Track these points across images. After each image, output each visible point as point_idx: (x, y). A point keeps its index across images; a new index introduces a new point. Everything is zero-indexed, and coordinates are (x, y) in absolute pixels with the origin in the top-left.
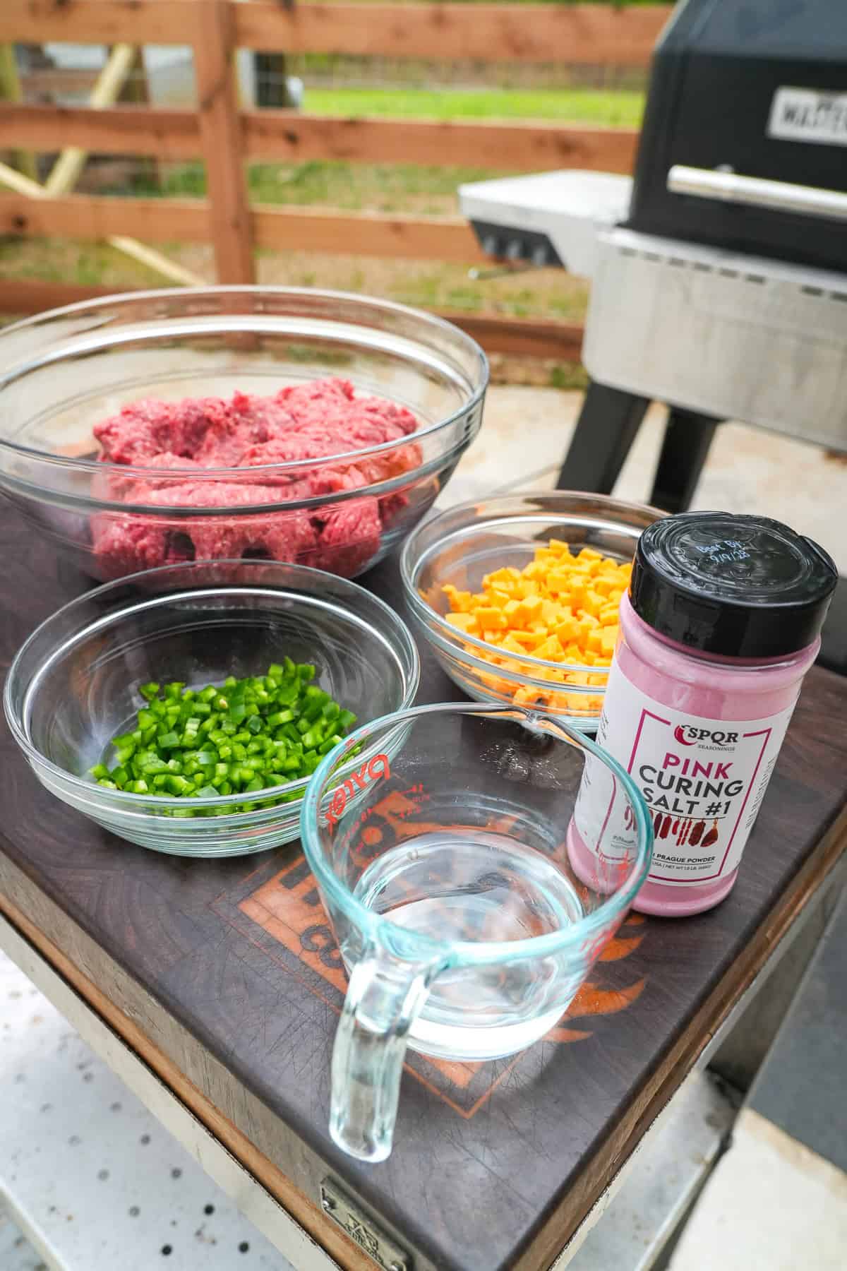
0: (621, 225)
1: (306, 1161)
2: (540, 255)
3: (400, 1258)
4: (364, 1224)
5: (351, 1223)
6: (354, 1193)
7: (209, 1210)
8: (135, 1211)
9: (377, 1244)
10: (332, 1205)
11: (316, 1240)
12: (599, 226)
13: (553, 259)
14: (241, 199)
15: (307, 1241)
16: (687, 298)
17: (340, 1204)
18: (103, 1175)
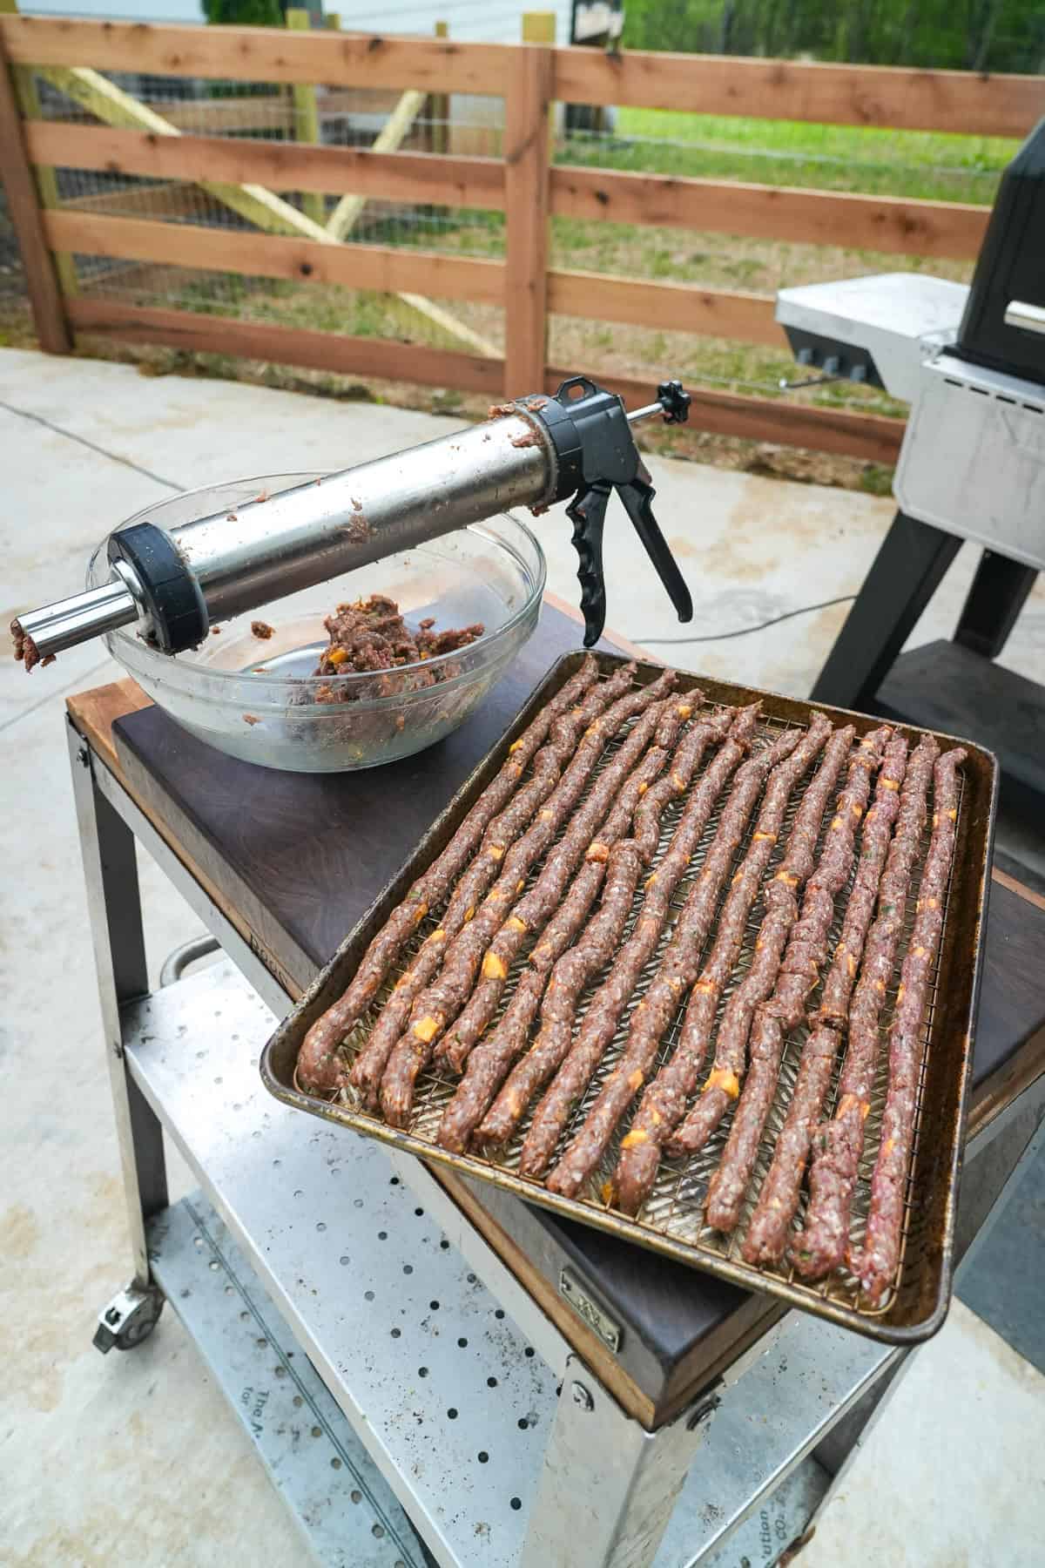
0: (947, 351)
1: (553, 1253)
2: (858, 371)
3: (614, 1330)
4: (591, 1303)
5: (581, 1302)
6: (585, 1278)
7: (435, 1305)
8: (369, 1296)
9: (598, 1319)
10: (569, 1288)
11: (549, 1318)
12: (926, 349)
13: (872, 376)
14: (542, 258)
15: (542, 1317)
16: (1014, 439)
17: (575, 1287)
18: (345, 1260)
